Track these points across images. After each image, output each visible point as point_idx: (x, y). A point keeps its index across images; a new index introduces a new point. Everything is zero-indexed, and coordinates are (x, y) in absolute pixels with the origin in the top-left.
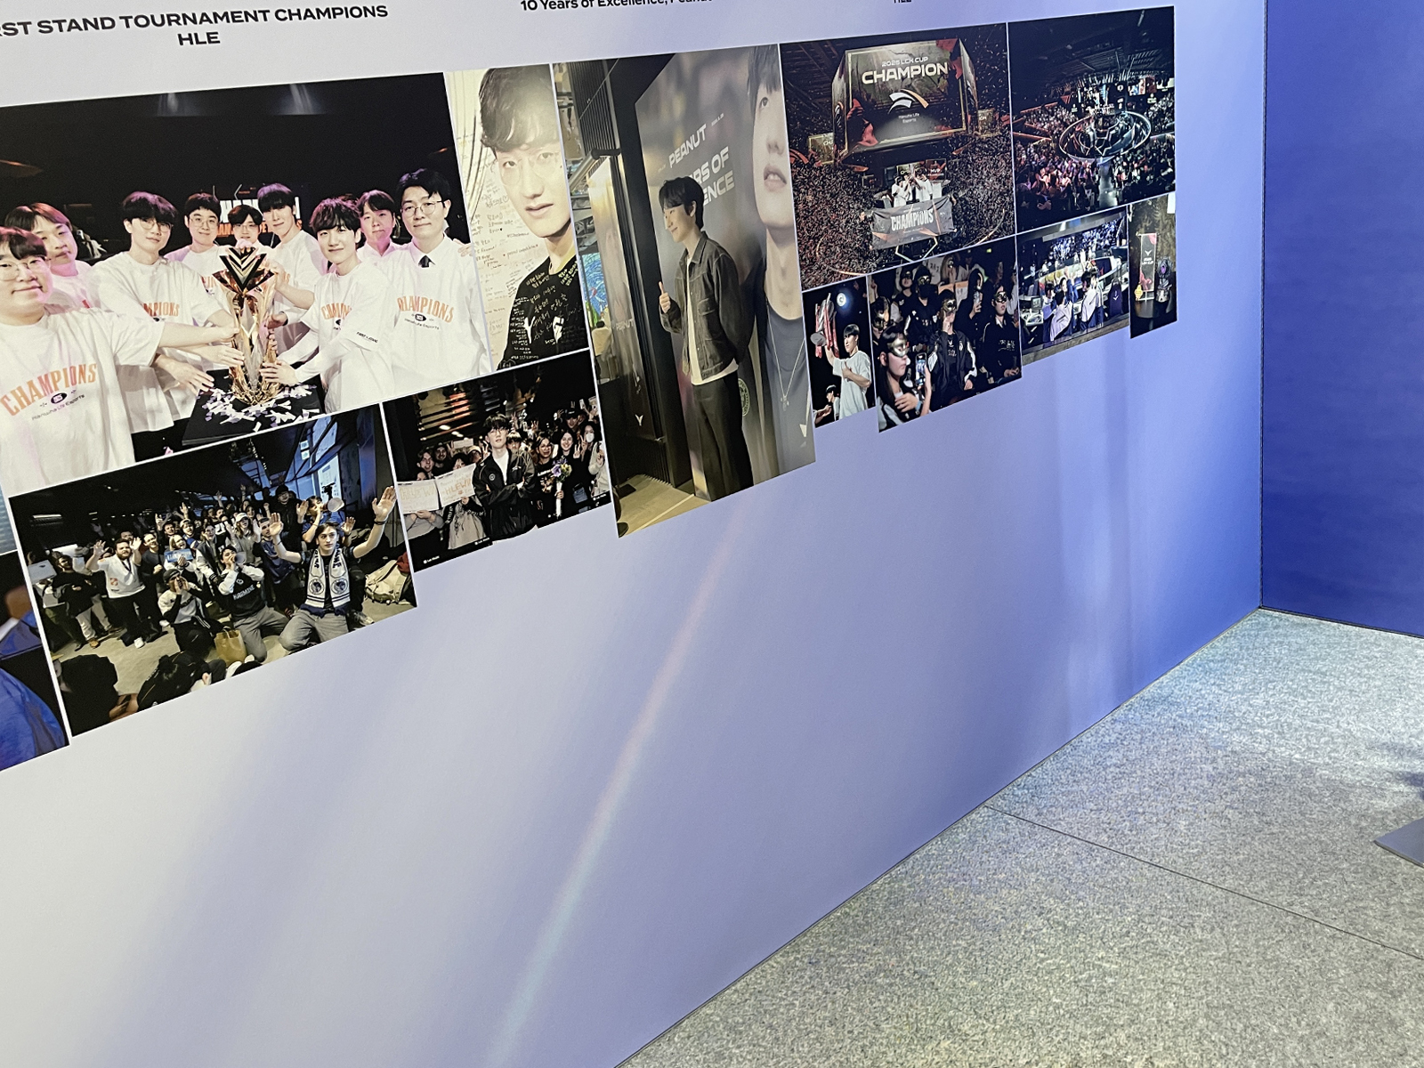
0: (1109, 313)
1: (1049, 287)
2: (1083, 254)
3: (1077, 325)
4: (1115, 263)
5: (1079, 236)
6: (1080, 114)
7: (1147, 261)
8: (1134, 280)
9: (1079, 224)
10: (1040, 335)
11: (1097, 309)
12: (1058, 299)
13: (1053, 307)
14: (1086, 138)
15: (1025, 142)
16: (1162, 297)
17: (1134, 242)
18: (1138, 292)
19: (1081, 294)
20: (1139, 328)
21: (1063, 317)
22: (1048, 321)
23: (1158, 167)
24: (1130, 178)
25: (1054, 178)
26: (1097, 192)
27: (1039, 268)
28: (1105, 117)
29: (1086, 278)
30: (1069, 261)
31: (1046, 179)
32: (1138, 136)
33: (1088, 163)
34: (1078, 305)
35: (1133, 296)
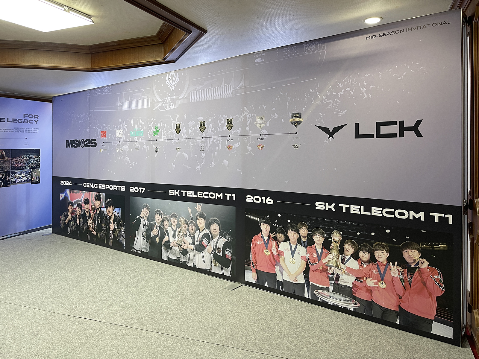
0: (27, 181)
1: (16, 177)
2: (22, 174)
3: (21, 182)
4: (28, 176)
5: (22, 172)
6: (23, 159)
7: (34, 176)
8: (32, 178)
9: (22, 171)
10: (15, 182)
11: (25, 180)
12: (18, 178)
13: (17, 179)
14: (24, 162)
15: (13, 161)
16: (37, 180)
17: (32, 173)
18: (33, 179)
19: (22, 178)
20: (32, 183)
21: (19, 180)
22: (16, 181)
23: (37, 166)
24: (32, 166)
25: (18, 165)
26: (25, 167)
27: (14, 175)
28: (27, 160)
29: (23, 177)
30: (20, 174)
31: (16, 165)
32: (33, 162)
33: (24, 164)
34: (21, 180)
35: (32, 180)
